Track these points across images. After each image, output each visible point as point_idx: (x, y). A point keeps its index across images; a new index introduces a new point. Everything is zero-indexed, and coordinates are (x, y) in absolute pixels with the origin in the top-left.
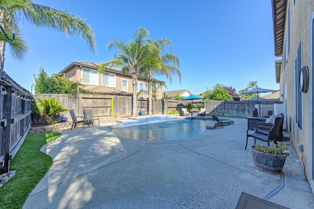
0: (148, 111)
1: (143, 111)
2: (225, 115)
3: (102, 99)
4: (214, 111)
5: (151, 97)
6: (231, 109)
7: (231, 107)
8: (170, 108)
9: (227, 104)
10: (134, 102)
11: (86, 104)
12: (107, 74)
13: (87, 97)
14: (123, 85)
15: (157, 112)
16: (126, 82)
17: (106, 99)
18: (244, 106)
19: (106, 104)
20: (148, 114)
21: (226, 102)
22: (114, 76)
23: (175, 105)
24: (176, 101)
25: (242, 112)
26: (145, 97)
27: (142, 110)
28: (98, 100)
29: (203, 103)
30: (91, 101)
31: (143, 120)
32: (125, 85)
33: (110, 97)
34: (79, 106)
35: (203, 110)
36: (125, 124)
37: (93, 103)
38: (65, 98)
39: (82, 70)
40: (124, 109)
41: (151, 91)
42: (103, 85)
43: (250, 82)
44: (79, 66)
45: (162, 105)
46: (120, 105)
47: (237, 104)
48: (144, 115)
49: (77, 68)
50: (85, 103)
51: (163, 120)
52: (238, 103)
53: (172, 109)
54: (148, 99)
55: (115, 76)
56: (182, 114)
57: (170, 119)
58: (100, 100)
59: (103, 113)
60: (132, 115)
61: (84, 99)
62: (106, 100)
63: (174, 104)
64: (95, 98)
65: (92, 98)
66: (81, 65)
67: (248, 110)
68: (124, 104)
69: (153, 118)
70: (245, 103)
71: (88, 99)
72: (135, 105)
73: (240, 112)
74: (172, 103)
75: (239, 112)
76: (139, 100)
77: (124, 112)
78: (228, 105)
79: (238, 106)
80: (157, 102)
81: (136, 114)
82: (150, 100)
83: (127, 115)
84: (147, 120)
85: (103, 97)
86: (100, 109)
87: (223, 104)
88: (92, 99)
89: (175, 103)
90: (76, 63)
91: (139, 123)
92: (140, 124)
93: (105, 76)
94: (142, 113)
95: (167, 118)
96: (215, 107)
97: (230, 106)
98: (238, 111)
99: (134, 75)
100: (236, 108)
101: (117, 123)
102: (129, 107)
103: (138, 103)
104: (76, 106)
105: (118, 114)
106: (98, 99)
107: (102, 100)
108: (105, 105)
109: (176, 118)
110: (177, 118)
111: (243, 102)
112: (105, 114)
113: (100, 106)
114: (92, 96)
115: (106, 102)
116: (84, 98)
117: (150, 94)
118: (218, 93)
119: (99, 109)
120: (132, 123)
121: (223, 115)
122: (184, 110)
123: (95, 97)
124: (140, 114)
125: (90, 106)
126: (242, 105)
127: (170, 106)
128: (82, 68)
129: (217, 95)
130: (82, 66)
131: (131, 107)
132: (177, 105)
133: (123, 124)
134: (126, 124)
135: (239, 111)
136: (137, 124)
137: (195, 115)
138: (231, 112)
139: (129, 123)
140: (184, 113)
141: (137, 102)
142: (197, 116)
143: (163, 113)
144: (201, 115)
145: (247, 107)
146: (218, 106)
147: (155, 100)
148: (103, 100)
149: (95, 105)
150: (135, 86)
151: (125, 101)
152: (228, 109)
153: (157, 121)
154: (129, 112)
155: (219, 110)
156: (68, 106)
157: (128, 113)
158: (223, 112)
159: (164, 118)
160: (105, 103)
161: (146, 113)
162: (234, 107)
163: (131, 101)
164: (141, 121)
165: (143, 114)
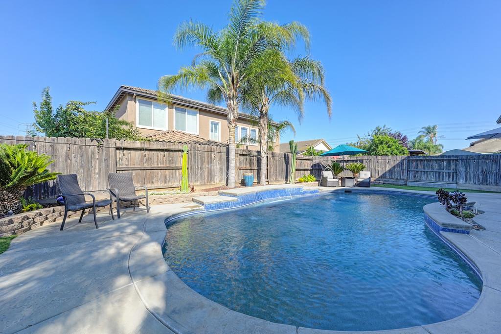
0: (259, 177)
1: (250, 178)
2: (409, 183)
3: (162, 150)
4: (386, 177)
5: (265, 148)
6: (424, 172)
7: (424, 168)
8: (300, 170)
9: (414, 163)
10: (230, 159)
11: (125, 162)
12: (184, 111)
13: (127, 146)
14: (212, 131)
15: (276, 179)
16: (216, 124)
17: (172, 151)
18: (456, 165)
19: (173, 163)
20: (259, 182)
21: (411, 158)
22: (195, 114)
23: (308, 165)
24: (311, 157)
25: (451, 179)
26: (254, 147)
27: (246, 174)
28: (155, 153)
29: (362, 161)
30: (137, 156)
31: (250, 197)
32: (216, 131)
33: (181, 148)
34: (108, 166)
35: (364, 175)
36: (210, 207)
37: (142, 159)
38: (73, 147)
39: (137, 102)
40: (211, 174)
41: (266, 137)
42: (176, 130)
43: (423, 128)
44: (132, 95)
45: (284, 165)
46: (202, 164)
47: (438, 162)
48: (252, 185)
49: (128, 97)
50: (124, 159)
51: (292, 195)
52: (440, 160)
53: (302, 172)
54: (259, 152)
55: (198, 115)
56: (323, 182)
57: (305, 192)
58: (159, 153)
59: (165, 182)
60: (227, 185)
61: (121, 151)
62: (171, 153)
63: (306, 164)
64: (147, 150)
65: (141, 150)
66: (135, 92)
67: (466, 175)
68: (210, 161)
69: (270, 192)
70: (457, 160)
71: (132, 152)
72: (232, 164)
73: (446, 179)
74: (303, 161)
75: (443, 179)
76: (240, 155)
77: (211, 180)
78: (417, 164)
79: (439, 165)
80: (277, 158)
81: (236, 183)
82: (263, 154)
83: (218, 186)
84: (259, 196)
85: (165, 148)
86: (158, 174)
87: (405, 162)
88: (139, 152)
89: (308, 162)
90: (125, 88)
91: (242, 203)
92: (245, 206)
93: (180, 114)
94: (247, 181)
95: (298, 191)
96: (387, 169)
97: (420, 167)
98: (439, 177)
99: (232, 102)
100: (435, 170)
101: (195, 204)
102: (221, 169)
103: (240, 160)
104: (101, 167)
105: (198, 183)
106: (153, 152)
107: (162, 153)
108: (170, 164)
109: (315, 192)
110: (317, 192)
111: (452, 158)
112: (170, 184)
113: (160, 166)
114: (141, 143)
115: (172, 157)
116: (121, 149)
117: (263, 142)
118: (381, 143)
119: (156, 174)
120: (226, 204)
121: (406, 185)
122: (328, 174)
123: (146, 146)
124: (243, 183)
125: (136, 166)
126: (450, 164)
127: (299, 168)
128: (138, 98)
129: (378, 148)
130: (137, 95)
131: (225, 168)
132: (311, 165)
133: (206, 208)
134: (213, 208)
135: (443, 176)
136: (238, 207)
137: (349, 184)
138: (424, 178)
139: (219, 205)
140: (329, 180)
141: (238, 159)
142: (354, 186)
143: (287, 180)
144: (361, 184)
145: (463, 169)
146: (394, 167)
147: (273, 154)
148: (166, 153)
149: (146, 165)
150: (233, 125)
151: (213, 156)
152: (417, 172)
153: (279, 200)
154: (221, 180)
155: (396, 175)
156: (82, 167)
157: (219, 181)
158: (406, 178)
159: (293, 191)
160: (170, 161)
161: (256, 180)
162: (430, 169)
163: (225, 156)
164: (247, 199)
165: (250, 183)
